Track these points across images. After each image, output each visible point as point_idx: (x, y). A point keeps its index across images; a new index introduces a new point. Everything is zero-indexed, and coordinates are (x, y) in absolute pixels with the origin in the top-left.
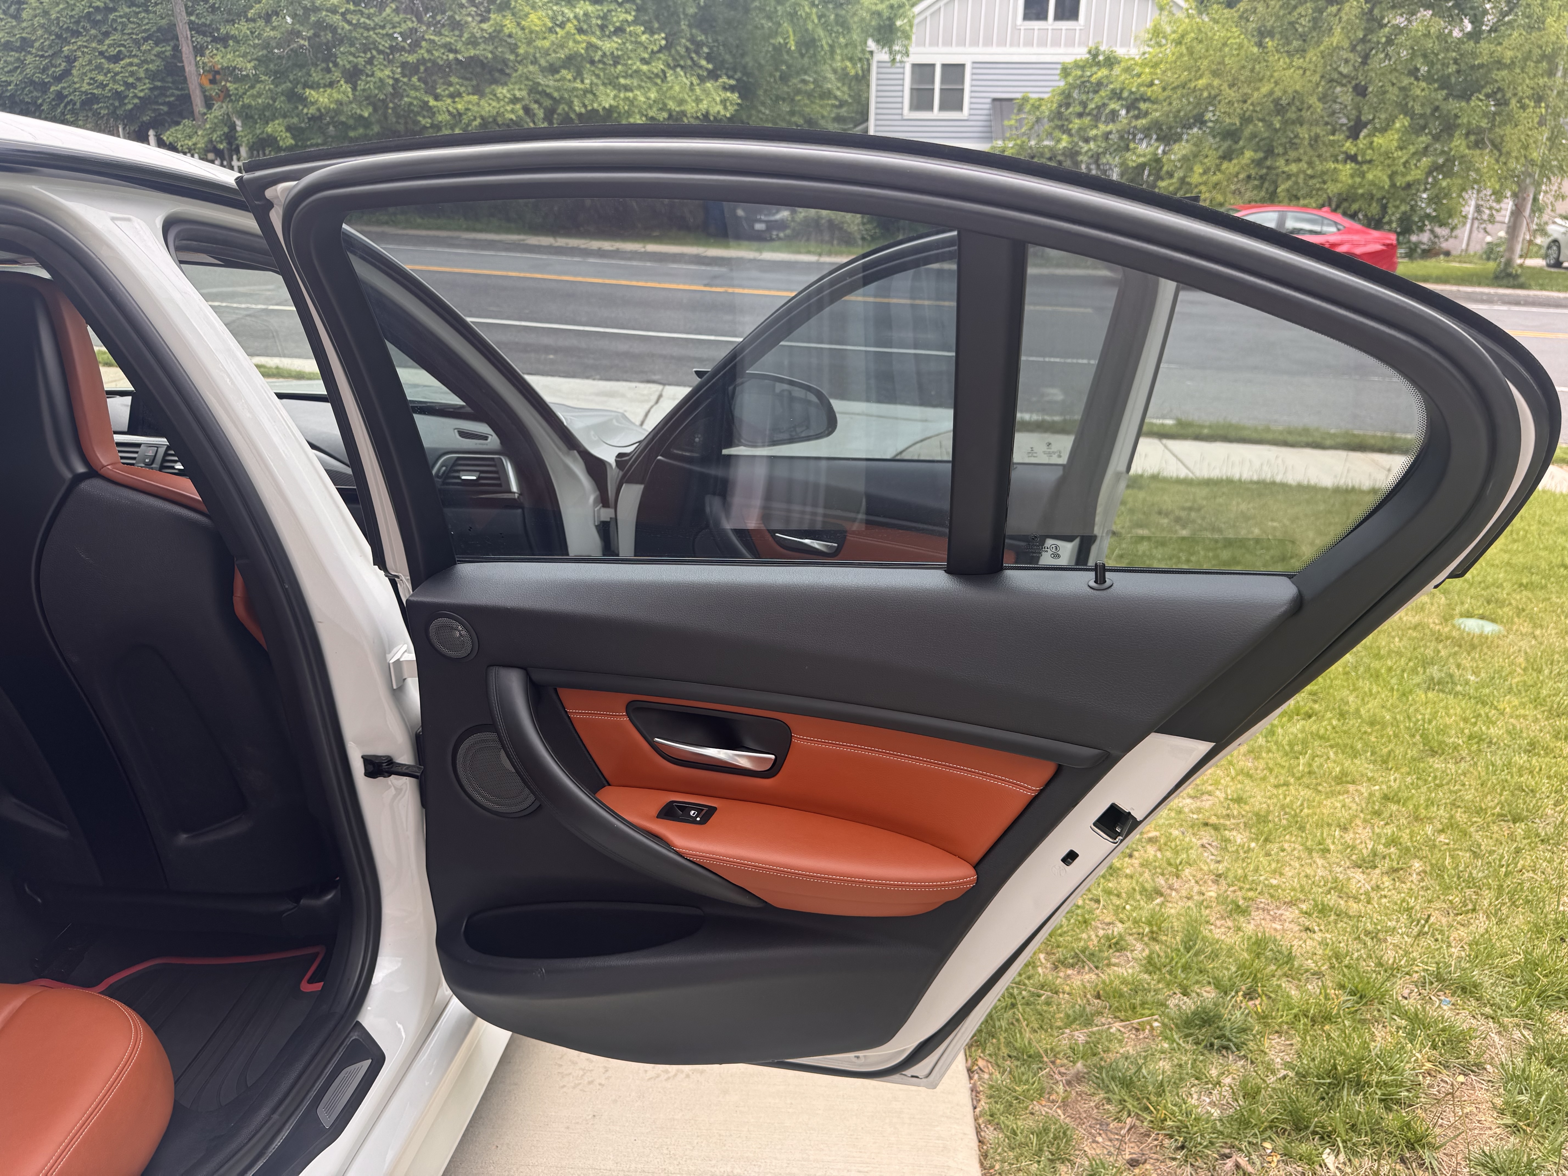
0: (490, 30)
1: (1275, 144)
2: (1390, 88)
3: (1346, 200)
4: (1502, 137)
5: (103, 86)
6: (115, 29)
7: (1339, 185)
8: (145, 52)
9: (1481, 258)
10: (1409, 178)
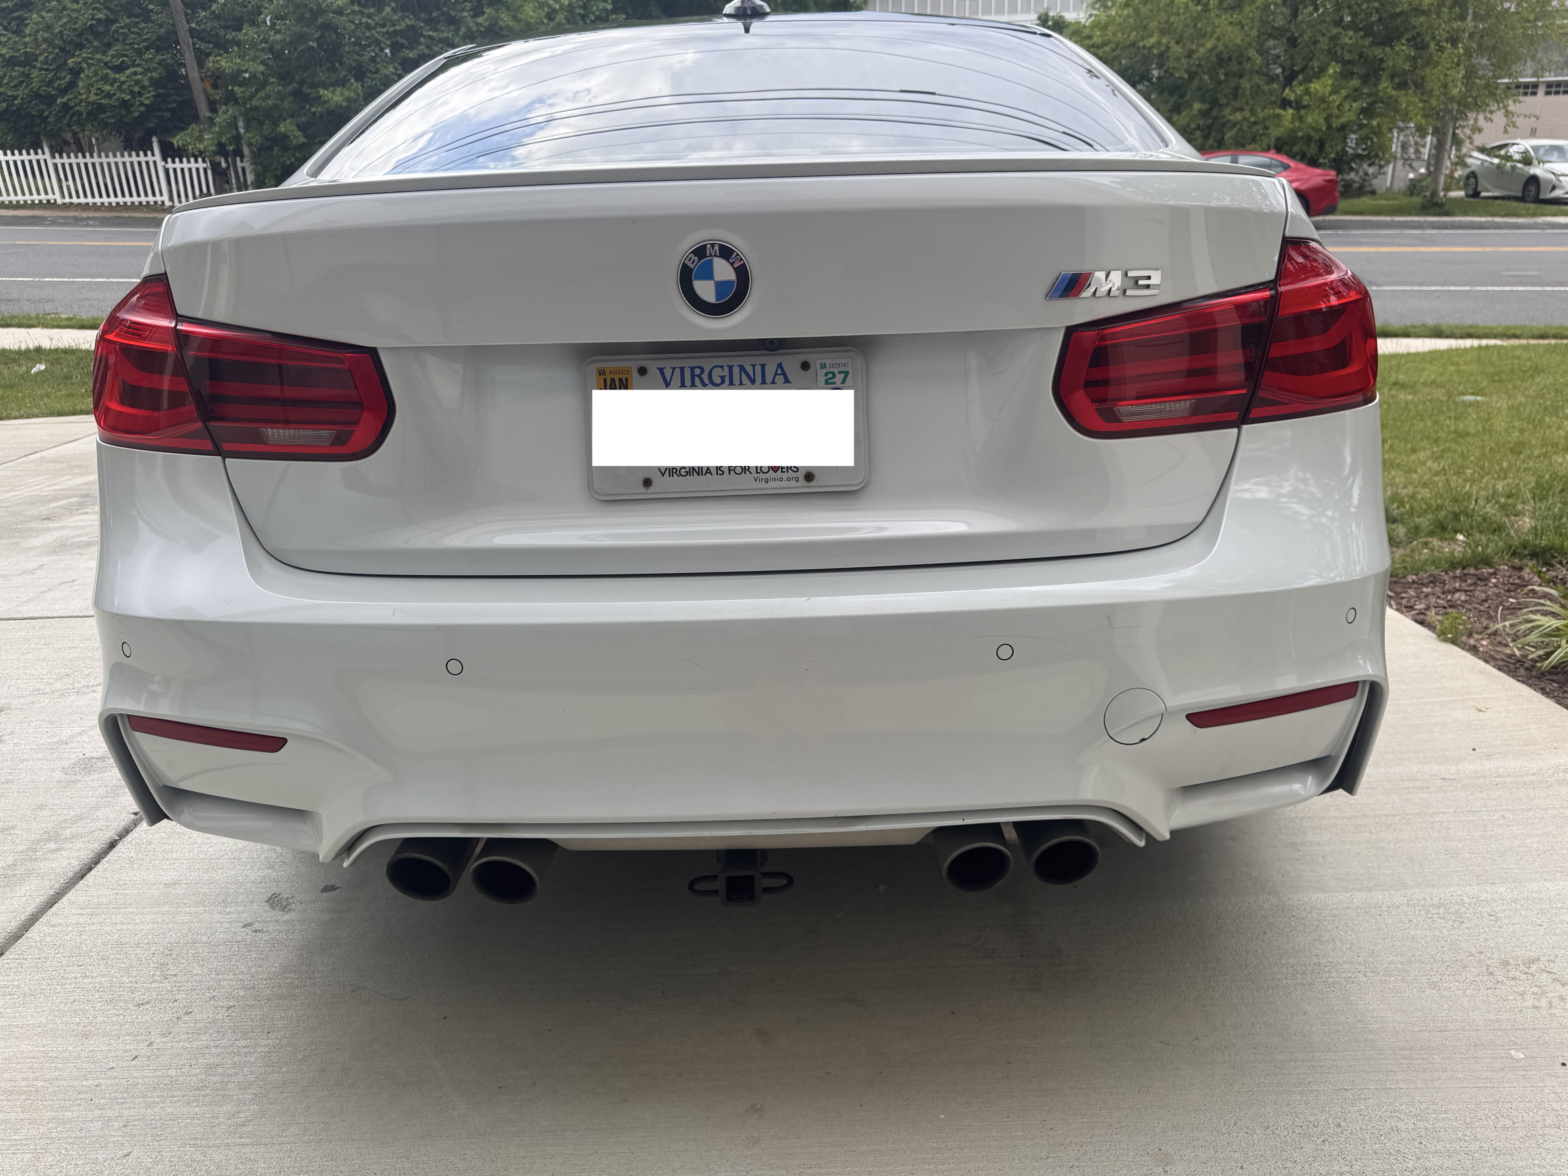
0: (486, 24)
1: (1219, 95)
2: (1320, 38)
3: (1286, 143)
4: (1423, 78)
5: (109, 95)
6: (117, 40)
7: (1281, 130)
8: (147, 61)
9: (1405, 194)
10: (1343, 120)
